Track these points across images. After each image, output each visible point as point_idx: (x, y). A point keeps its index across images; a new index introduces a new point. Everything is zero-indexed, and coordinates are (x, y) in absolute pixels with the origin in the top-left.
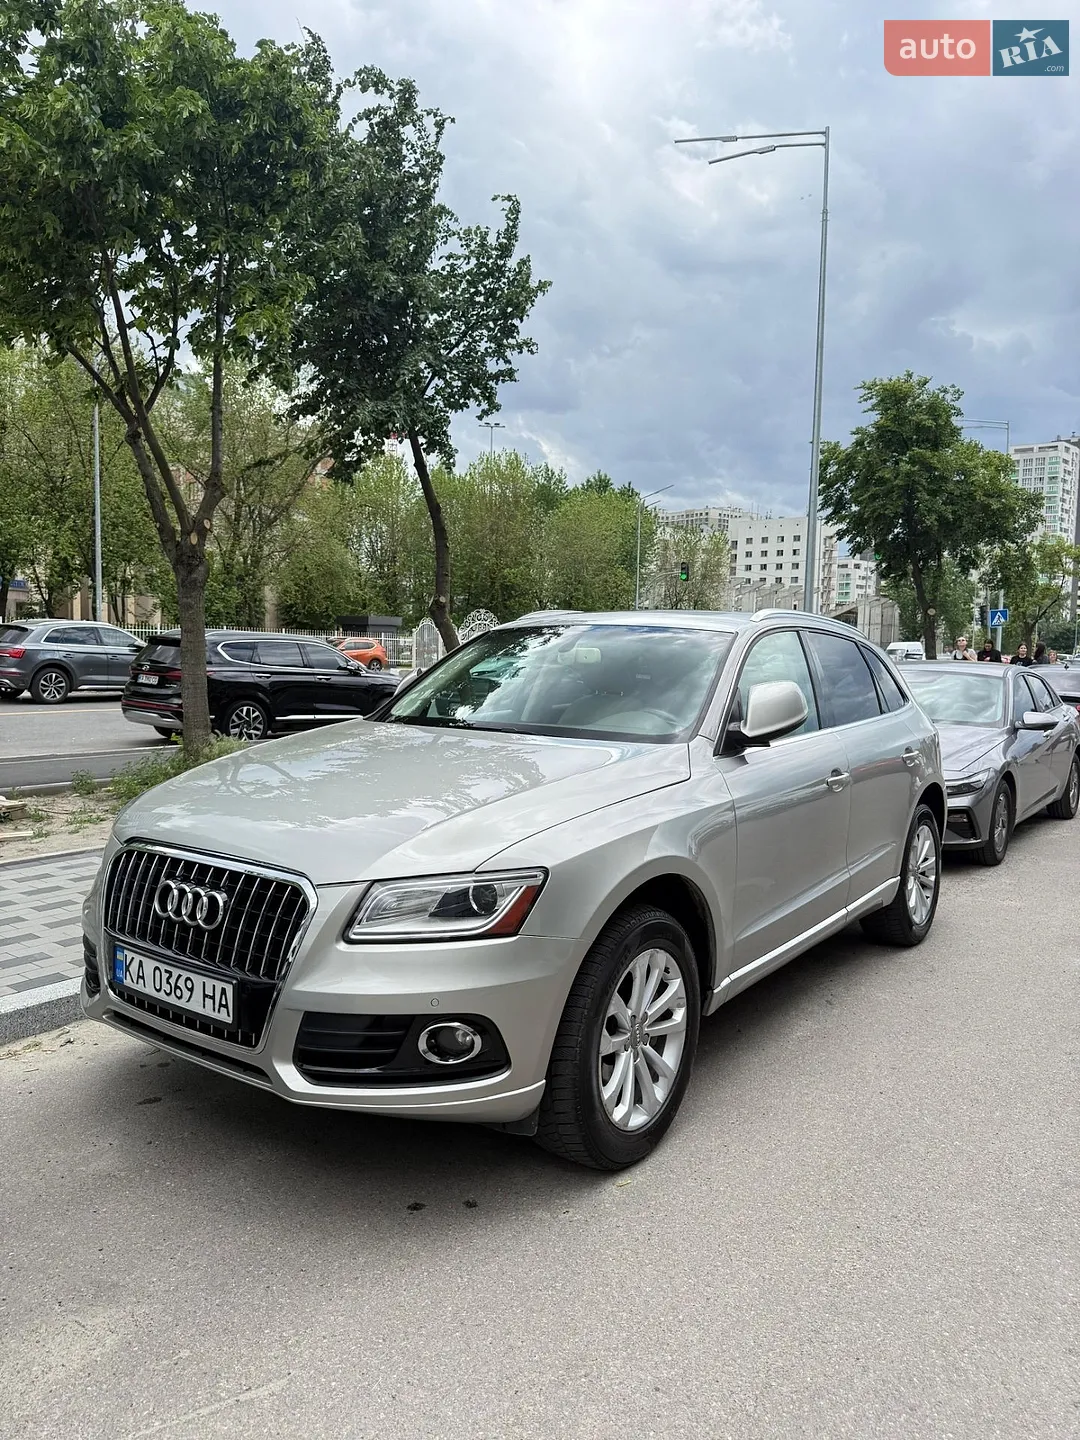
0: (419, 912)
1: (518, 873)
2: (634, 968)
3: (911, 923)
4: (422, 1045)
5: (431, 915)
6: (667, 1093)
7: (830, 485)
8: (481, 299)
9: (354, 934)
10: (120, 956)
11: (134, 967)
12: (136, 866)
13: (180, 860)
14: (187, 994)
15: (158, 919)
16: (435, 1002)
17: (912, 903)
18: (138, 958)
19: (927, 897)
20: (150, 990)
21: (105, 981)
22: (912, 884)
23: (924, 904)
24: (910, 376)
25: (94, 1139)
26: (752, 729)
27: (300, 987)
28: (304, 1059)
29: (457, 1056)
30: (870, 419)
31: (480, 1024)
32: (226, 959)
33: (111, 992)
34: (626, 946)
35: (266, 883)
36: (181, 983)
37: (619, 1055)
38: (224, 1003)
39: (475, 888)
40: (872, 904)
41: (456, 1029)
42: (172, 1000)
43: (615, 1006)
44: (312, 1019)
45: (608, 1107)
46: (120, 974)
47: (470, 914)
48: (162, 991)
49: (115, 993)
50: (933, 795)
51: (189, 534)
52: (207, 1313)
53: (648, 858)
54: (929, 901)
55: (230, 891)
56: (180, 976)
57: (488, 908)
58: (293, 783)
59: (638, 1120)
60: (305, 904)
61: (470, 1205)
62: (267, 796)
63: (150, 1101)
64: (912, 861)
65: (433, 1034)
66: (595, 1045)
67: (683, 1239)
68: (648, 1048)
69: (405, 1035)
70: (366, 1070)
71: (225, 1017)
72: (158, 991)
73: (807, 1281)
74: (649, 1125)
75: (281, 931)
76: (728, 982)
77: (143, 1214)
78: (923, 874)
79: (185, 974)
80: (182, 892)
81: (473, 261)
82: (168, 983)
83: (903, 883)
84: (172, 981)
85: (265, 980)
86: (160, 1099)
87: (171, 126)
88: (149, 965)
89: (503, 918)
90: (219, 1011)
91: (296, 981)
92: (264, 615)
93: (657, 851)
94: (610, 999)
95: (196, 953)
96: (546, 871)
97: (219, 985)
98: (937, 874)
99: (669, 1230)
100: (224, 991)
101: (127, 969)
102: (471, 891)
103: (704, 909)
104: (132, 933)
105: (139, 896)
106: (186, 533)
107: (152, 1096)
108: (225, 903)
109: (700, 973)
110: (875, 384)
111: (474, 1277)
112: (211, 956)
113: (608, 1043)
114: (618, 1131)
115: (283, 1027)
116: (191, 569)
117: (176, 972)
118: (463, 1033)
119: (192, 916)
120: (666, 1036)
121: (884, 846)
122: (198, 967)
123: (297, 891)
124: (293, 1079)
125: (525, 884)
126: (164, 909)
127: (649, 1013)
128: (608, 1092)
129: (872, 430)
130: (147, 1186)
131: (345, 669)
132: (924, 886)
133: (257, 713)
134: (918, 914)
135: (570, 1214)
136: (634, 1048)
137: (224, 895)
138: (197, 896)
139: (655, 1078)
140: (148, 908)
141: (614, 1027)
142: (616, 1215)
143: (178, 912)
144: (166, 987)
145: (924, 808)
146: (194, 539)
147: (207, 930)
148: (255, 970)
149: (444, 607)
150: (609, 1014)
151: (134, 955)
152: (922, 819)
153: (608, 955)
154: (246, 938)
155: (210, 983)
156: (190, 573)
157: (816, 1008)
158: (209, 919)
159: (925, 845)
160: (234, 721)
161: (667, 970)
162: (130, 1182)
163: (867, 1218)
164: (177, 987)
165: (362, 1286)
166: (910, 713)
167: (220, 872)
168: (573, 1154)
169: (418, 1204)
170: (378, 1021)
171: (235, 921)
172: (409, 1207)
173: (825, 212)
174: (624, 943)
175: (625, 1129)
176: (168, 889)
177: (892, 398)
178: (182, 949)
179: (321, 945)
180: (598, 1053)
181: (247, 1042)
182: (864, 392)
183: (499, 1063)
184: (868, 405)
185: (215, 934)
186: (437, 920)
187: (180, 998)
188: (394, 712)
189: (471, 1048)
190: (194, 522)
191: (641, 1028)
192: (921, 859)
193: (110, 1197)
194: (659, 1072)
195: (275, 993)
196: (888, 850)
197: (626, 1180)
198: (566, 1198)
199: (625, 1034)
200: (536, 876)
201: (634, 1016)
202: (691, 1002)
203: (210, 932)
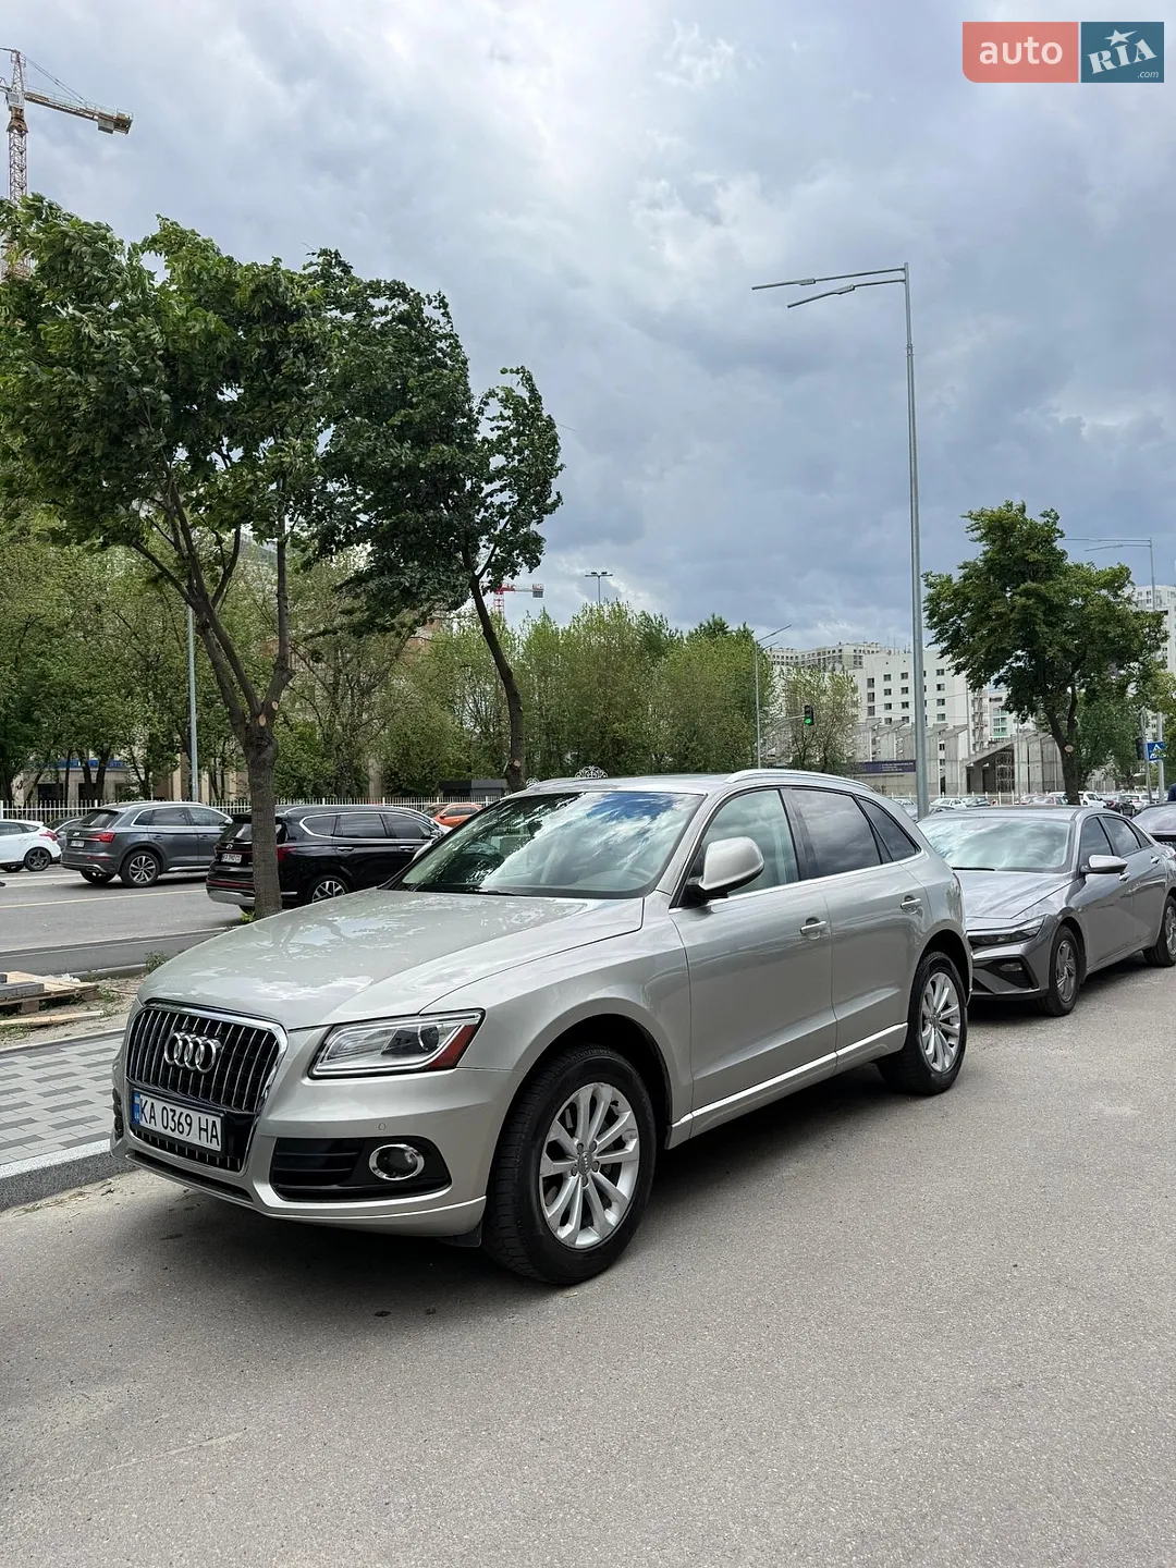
0: (375, 1050)
1: (458, 1014)
2: (577, 1098)
3: (928, 1070)
4: (373, 1163)
5: (383, 1053)
6: (620, 1218)
7: (943, 620)
9: (318, 1071)
10: (137, 1101)
11: (147, 1109)
12: (153, 1023)
13: (187, 1015)
14: (187, 1128)
15: (167, 1066)
17: (929, 1051)
18: (150, 1100)
19: (952, 1046)
20: (159, 1128)
21: (127, 1124)
22: (928, 1032)
23: (947, 1053)
24: (1011, 505)
25: (119, 1267)
26: (708, 882)
27: (271, 1118)
28: (278, 1180)
29: (402, 1175)
30: (976, 551)
31: (423, 1146)
33: (132, 1134)
34: (566, 1079)
35: (250, 1031)
36: (183, 1120)
37: (567, 1179)
38: (214, 1134)
39: (422, 1028)
40: (871, 1049)
41: (402, 1150)
42: (176, 1135)
43: (556, 1132)
44: (285, 1145)
45: (552, 1226)
46: (137, 1117)
47: (417, 1051)
48: (169, 1128)
50: (947, 944)
51: (258, 717)
52: (188, 1388)
54: (953, 1050)
55: (221, 1039)
56: (181, 1113)
59: (587, 1240)
60: (278, 1047)
61: (428, 1313)
64: (925, 1009)
65: (383, 1153)
66: (534, 1167)
68: (598, 1175)
69: (359, 1155)
70: (331, 1187)
72: (166, 1128)
74: (599, 1245)
75: (258, 1072)
77: (150, 1320)
79: (186, 1112)
80: (185, 1042)
82: (173, 1120)
83: (915, 1029)
84: (176, 1119)
85: (247, 1113)
88: (159, 1105)
89: (441, 1054)
90: (211, 1142)
91: (269, 1113)
92: (368, 783)
94: (549, 1126)
95: (195, 1093)
96: (482, 1012)
97: (211, 1119)
98: (962, 1022)
100: (214, 1122)
101: (143, 1112)
102: (419, 1031)
103: (653, 1049)
104: (147, 1080)
105: (153, 1050)
106: (255, 716)
107: (174, 1234)
108: (218, 1049)
109: (654, 1111)
110: (982, 514)
111: (416, 1363)
112: (206, 1095)
113: (548, 1167)
114: (565, 1249)
115: (260, 1152)
116: (260, 749)
117: (179, 1110)
118: (409, 1153)
119: (192, 1062)
120: (621, 1163)
122: (193, 1104)
123: (272, 1037)
125: (464, 1023)
126: (171, 1058)
127: (598, 1142)
128: (551, 1212)
129: (980, 564)
130: (158, 1300)
131: (429, 837)
132: (947, 1035)
133: (340, 887)
134: (938, 1062)
135: (515, 1318)
136: (584, 1174)
137: (217, 1042)
138: (196, 1045)
139: (607, 1204)
140: (160, 1058)
141: (557, 1152)
142: (555, 1319)
143: (181, 1060)
144: (172, 1124)
145: (936, 954)
146: (262, 721)
147: (203, 1074)
148: (238, 1105)
149: (519, 771)
150: (549, 1140)
151: (147, 1098)
152: (934, 965)
154: (233, 1077)
155: (204, 1117)
156: (259, 754)
157: (812, 1151)
158: (204, 1065)
159: (943, 991)
160: (316, 897)
161: (615, 1103)
162: (144, 1298)
164: (180, 1123)
165: (320, 1371)
166: (921, 862)
167: (215, 1023)
168: (517, 1266)
169: (384, 1312)
170: (339, 1144)
171: (224, 1066)
172: (376, 1314)
173: (910, 347)
175: (572, 1247)
176: (175, 1040)
177: (999, 529)
178: (184, 1091)
179: (290, 1081)
180: (538, 1174)
181: (234, 1168)
182: (969, 522)
183: (439, 1180)
184: (977, 534)
185: (209, 1076)
186: (389, 1057)
187: (181, 1133)
188: (405, 881)
189: (416, 1166)
190: (263, 704)
191: (589, 1155)
192: (939, 1008)
193: (125, 1309)
194: (611, 1199)
195: (255, 1121)
196: (885, 995)
197: (574, 1292)
198: (516, 1307)
199: (571, 1160)
200: (474, 1017)
201: (581, 1145)
202: (643, 1133)
203: (205, 1074)
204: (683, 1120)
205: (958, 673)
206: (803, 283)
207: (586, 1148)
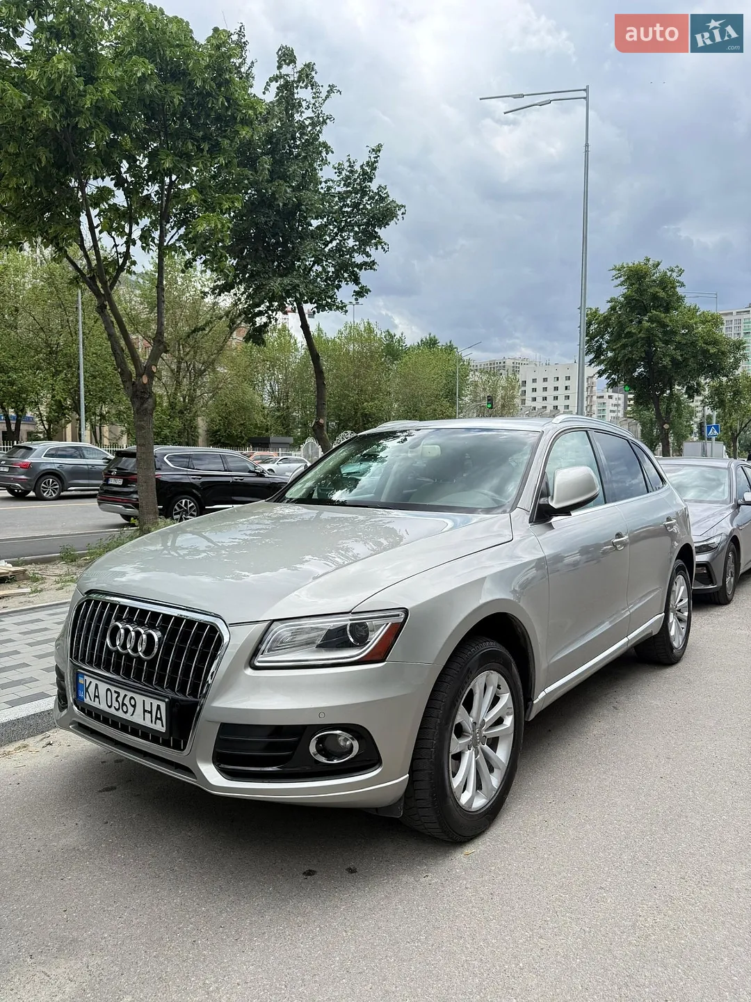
0: (309, 644)
1: (385, 613)
2: (474, 685)
3: (672, 647)
4: (313, 749)
5: (319, 646)
6: (500, 780)
8: (349, 210)
9: (259, 662)
10: (81, 681)
11: (92, 689)
12: (94, 611)
13: (126, 607)
14: (131, 709)
15: (109, 652)
16: (322, 715)
17: (672, 633)
18: (94, 682)
19: (683, 628)
20: (103, 707)
21: (71, 699)
22: (672, 618)
23: (681, 634)
24: (648, 260)
25: (65, 821)
26: (558, 502)
27: (217, 704)
28: (220, 760)
29: (339, 757)
30: (619, 292)
31: (358, 732)
32: (160, 682)
33: (76, 708)
34: (469, 669)
35: (190, 623)
36: (127, 701)
37: (464, 753)
38: (159, 716)
39: (351, 625)
40: (646, 633)
41: (338, 736)
42: (120, 714)
43: (461, 716)
44: (226, 729)
45: (457, 794)
46: (81, 695)
47: (347, 645)
48: (113, 707)
49: (78, 709)
50: (686, 553)
51: (141, 377)
53: (482, 601)
54: (684, 631)
55: (163, 630)
56: (126, 696)
57: (362, 641)
59: (480, 802)
60: (220, 639)
61: (352, 871)
63: (107, 790)
64: (672, 602)
65: (320, 740)
66: (446, 747)
67: (519, 898)
68: (486, 747)
69: (299, 741)
70: (270, 769)
72: (110, 707)
73: (619, 933)
74: (487, 807)
75: (202, 660)
76: (543, 695)
77: (99, 880)
78: (679, 611)
79: (130, 694)
80: (127, 631)
82: (117, 701)
83: (666, 618)
84: (120, 699)
85: (190, 698)
86: (115, 788)
87: (130, 86)
88: (103, 687)
89: (374, 648)
90: (155, 723)
91: (214, 699)
92: (198, 437)
93: (489, 596)
94: (457, 710)
95: (138, 677)
96: (406, 611)
97: (156, 703)
98: (689, 611)
99: (507, 891)
100: (159, 707)
101: (87, 691)
102: (348, 627)
103: (525, 639)
104: (90, 663)
105: (96, 635)
106: (140, 375)
107: (109, 786)
108: (159, 639)
109: (523, 689)
110: (623, 267)
111: (356, 931)
112: (149, 680)
113: (456, 745)
114: (465, 812)
115: (204, 736)
116: (143, 401)
117: (122, 693)
118: (344, 739)
119: (135, 649)
120: (498, 737)
121: (653, 591)
122: (138, 688)
123: (214, 629)
124: (212, 775)
125: (391, 621)
126: (114, 644)
127: (486, 721)
128: (456, 782)
129: (622, 299)
130: (103, 857)
131: (254, 472)
132: (680, 620)
134: (677, 640)
135: (429, 878)
136: (475, 747)
137: (159, 633)
138: (138, 634)
139: (491, 770)
140: (102, 643)
141: (460, 731)
142: (465, 879)
143: (124, 646)
144: (115, 704)
145: (680, 562)
146: (145, 380)
147: (146, 660)
148: (182, 690)
149: (323, 427)
150: (456, 722)
151: (91, 679)
152: (678, 570)
153: (455, 676)
154: (176, 666)
155: (148, 700)
156: (142, 404)
157: (605, 712)
158: (147, 652)
159: (680, 589)
160: (176, 510)
161: (499, 687)
162: (90, 855)
163: (661, 880)
164: (124, 704)
165: (269, 940)
166: (668, 493)
167: (155, 615)
168: (430, 830)
169: (310, 871)
170: (278, 730)
171: (167, 652)
172: (304, 873)
173: (587, 145)
174: (468, 666)
175: (470, 810)
176: (117, 628)
177: (636, 277)
178: (127, 675)
179: (232, 672)
180: (449, 753)
181: (177, 747)
182: (614, 272)
183: (372, 762)
184: (618, 281)
185: (152, 663)
186: (322, 650)
187: (126, 712)
188: (288, 495)
189: (351, 751)
190: (145, 367)
191: (480, 732)
192: (678, 600)
193: (74, 867)
194: (494, 765)
195: (198, 707)
196: (656, 594)
197: (470, 849)
198: (426, 865)
199: (469, 737)
200: (398, 615)
201: (475, 723)
202: (517, 711)
203: (148, 661)
205: (600, 376)
206: (515, 97)
207: (478, 726)
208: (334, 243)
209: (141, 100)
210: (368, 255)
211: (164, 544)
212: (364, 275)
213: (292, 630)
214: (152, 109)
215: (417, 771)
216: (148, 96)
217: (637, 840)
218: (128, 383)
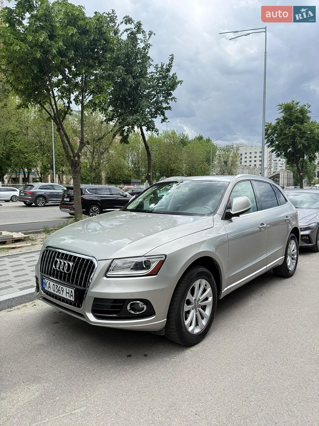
0: (128, 268)
1: (157, 256)
2: (195, 285)
3: (288, 270)
4: (128, 308)
5: (132, 269)
6: (206, 322)
7: (269, 136)
8: (161, 85)
9: (109, 275)
10: (44, 281)
11: (48, 284)
12: (49, 254)
13: (60, 253)
14: (62, 292)
15: (54, 270)
16: (132, 295)
17: (289, 264)
18: (49, 281)
20: (52, 291)
21: (40, 288)
22: (289, 258)
23: (293, 265)
24: (293, 102)
25: (39, 334)
26: (233, 211)
27: (93, 290)
28: (94, 312)
29: (139, 312)
30: (281, 115)
31: (146, 302)
32: (72, 282)
34: (192, 278)
35: (84, 259)
37: (191, 311)
38: (72, 295)
39: (145, 261)
40: (276, 264)
41: (139, 303)
42: (58, 294)
43: (189, 296)
44: (96, 300)
45: (187, 327)
46: (44, 286)
47: (143, 269)
49: (43, 291)
50: (295, 231)
51: (75, 157)
52: (65, 386)
53: (199, 251)
54: (294, 263)
55: (74, 262)
56: (60, 287)
57: (148, 267)
58: (104, 229)
59: (197, 331)
60: (94, 266)
61: (145, 356)
62: (95, 233)
63: (55, 323)
64: (289, 252)
65: (132, 305)
66: (182, 308)
67: (209, 368)
68: (200, 309)
69: (124, 305)
70: (111, 315)
71: (72, 299)
72: (54, 291)
73: (246, 382)
74: (201, 332)
75: (87, 274)
76: (226, 289)
77: (50, 356)
78: (292, 255)
79: (61, 286)
80: (61, 262)
81: (158, 73)
82: (57, 289)
83: (286, 258)
84: (58, 288)
85: (83, 288)
86: (58, 322)
87: (67, 38)
88: (52, 283)
89: (153, 270)
90: (70, 297)
91: (92, 288)
92: (102, 180)
93: (203, 249)
94: (187, 294)
95: (64, 280)
96: (166, 256)
97: (70, 290)
98: (297, 255)
99: (205, 365)
100: (71, 291)
101: (46, 285)
102: (143, 262)
103: (218, 267)
104: (47, 274)
105: (49, 263)
106: (74, 157)
107: (56, 321)
108: (72, 265)
109: (217, 286)
110: (283, 105)
111: (144, 378)
112: (68, 281)
113: (186, 308)
114: (191, 335)
115: (88, 302)
116: (76, 167)
117: (59, 286)
118: (141, 305)
119: (63, 269)
120: (206, 305)
122: (65, 284)
123: (92, 262)
124: (91, 317)
125: (159, 259)
126: (56, 267)
127: (200, 298)
128: (187, 322)
129: (282, 119)
130: (52, 348)
131: (123, 195)
132: (293, 259)
133: (97, 209)
134: (291, 267)
135: (175, 359)
136: (196, 309)
137: (72, 263)
138: (65, 263)
139: (203, 318)
140: (52, 267)
141: (189, 303)
142: (189, 360)
143: (59, 268)
144: (56, 290)
145: (292, 235)
146: (76, 159)
147: (67, 273)
148: (80, 285)
149: (150, 176)
150: (187, 299)
152: (292, 238)
153: (186, 281)
154: (78, 275)
155: (68, 289)
156: (75, 168)
157: (257, 296)
158: (68, 270)
159: (293, 246)
160: (91, 211)
161: (206, 285)
162: (47, 347)
164: (59, 290)
165: (111, 380)
166: (289, 205)
167: (71, 256)
168: (176, 341)
169: (130, 355)
170: (116, 301)
171: (75, 271)
172: (127, 356)
173: (266, 52)
174: (192, 277)
175: (193, 333)
176: (57, 261)
177: (288, 109)
178: (60, 279)
179: (99, 278)
180: (183, 310)
181: (79, 306)
182: (279, 107)
183: (150, 314)
184: (281, 111)
185: (69, 274)
186: (133, 270)
187: (60, 293)
188: (128, 208)
189: (143, 309)
190: (76, 153)
191: (198, 303)
192: (292, 251)
193: (41, 351)
194: (204, 316)
195: (86, 291)
196: (280, 248)
197: (193, 349)
198: (175, 354)
199: (193, 305)
200: (163, 257)
201: (196, 299)
202: (214, 295)
203: (68, 274)
204: (225, 290)
206: (234, 32)
207: (197, 301)
208: (155, 99)
209: (72, 44)
210: (168, 104)
211: (83, 227)
212: (167, 112)
213: (122, 262)
214: (77, 48)
215: (170, 317)
216: (75, 42)
217: (260, 347)
218: (69, 160)
